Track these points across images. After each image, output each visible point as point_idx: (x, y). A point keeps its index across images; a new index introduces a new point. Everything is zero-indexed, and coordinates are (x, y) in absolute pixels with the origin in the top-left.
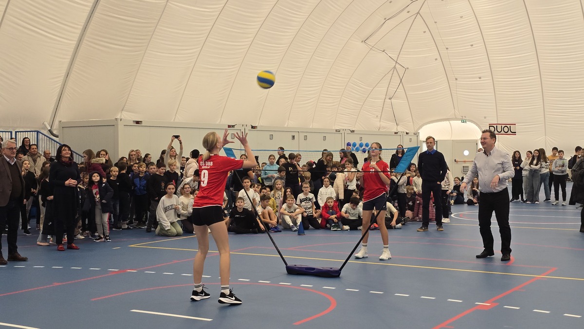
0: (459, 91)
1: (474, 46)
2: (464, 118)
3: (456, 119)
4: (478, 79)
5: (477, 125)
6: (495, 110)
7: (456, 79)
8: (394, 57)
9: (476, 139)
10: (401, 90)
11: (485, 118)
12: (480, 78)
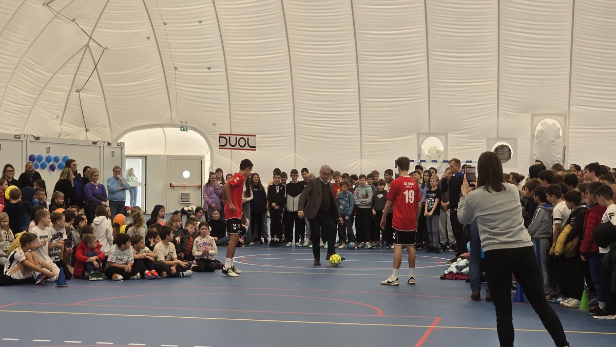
0: (180, 86)
1: (203, 23)
2: (184, 124)
3: (173, 125)
4: (207, 70)
5: (202, 134)
6: (228, 115)
7: (176, 68)
8: (88, 30)
9: (201, 154)
10: (94, 79)
11: (214, 125)
12: (209, 68)
